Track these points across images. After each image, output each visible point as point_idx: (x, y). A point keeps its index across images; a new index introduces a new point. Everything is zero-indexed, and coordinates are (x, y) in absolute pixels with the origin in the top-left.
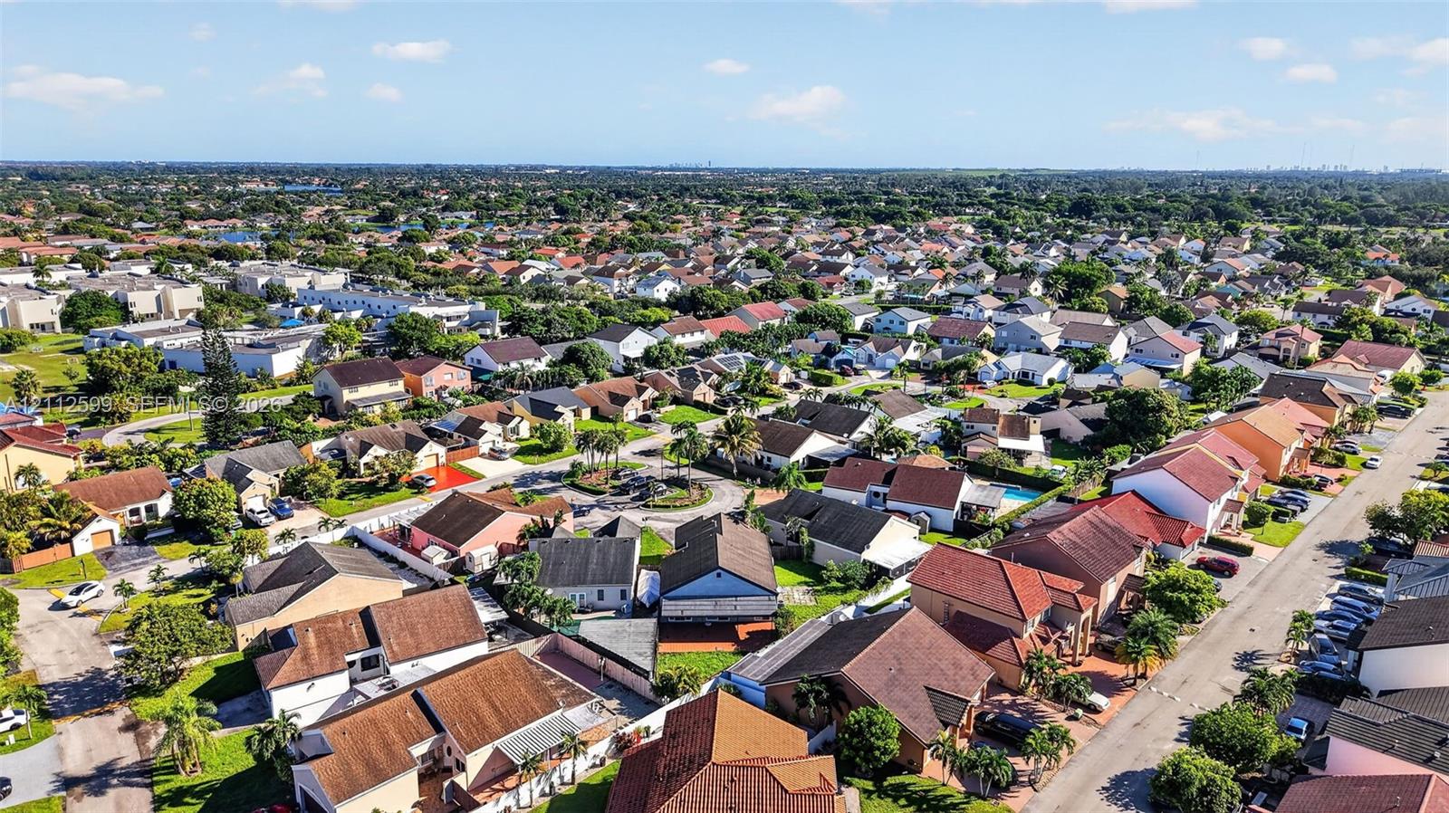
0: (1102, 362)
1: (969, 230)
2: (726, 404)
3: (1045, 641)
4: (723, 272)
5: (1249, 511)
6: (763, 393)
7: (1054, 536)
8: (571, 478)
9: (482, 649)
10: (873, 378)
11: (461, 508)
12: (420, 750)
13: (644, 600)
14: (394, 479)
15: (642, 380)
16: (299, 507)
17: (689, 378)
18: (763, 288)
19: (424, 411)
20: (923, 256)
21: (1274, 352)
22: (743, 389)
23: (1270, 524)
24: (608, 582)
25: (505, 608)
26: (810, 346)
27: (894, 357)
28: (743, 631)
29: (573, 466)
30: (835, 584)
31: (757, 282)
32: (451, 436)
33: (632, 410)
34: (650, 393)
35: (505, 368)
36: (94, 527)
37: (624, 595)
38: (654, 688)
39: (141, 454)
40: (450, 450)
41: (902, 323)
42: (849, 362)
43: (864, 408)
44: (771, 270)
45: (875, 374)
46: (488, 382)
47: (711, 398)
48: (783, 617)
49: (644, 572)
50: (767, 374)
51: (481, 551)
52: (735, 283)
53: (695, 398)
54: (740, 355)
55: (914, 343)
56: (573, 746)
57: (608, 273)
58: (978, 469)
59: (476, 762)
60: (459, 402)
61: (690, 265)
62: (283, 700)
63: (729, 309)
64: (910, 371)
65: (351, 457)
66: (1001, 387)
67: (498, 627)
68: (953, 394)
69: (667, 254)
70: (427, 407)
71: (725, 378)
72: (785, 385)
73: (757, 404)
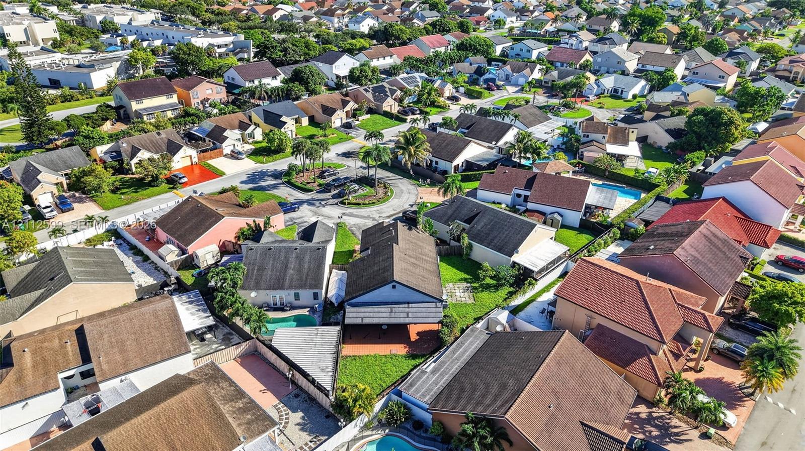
0: (671, 82)
2: (405, 113)
4: (407, 13)
6: (433, 104)
10: (509, 93)
11: (192, 211)
15: (347, 95)
16: (80, 201)
17: (380, 94)
18: (434, 25)
21: (786, 74)
22: (418, 101)
24: (303, 286)
26: (466, 68)
27: (524, 76)
28: (413, 331)
29: (290, 167)
30: (489, 281)
31: (429, 20)
32: (203, 140)
33: (338, 119)
34: (352, 106)
35: (251, 84)
37: (316, 296)
40: (201, 151)
41: (528, 51)
42: (493, 80)
43: (507, 120)
44: (439, 12)
45: (511, 89)
46: (238, 94)
47: (396, 110)
50: (436, 90)
51: (206, 250)
52: (415, 21)
53: (384, 109)
54: (417, 75)
55: (538, 66)
60: (215, 111)
61: (385, 8)
63: (410, 40)
64: (535, 87)
65: (125, 158)
66: (601, 100)
68: (566, 106)
69: (372, 1)
71: (406, 93)
72: (449, 98)
73: (427, 113)
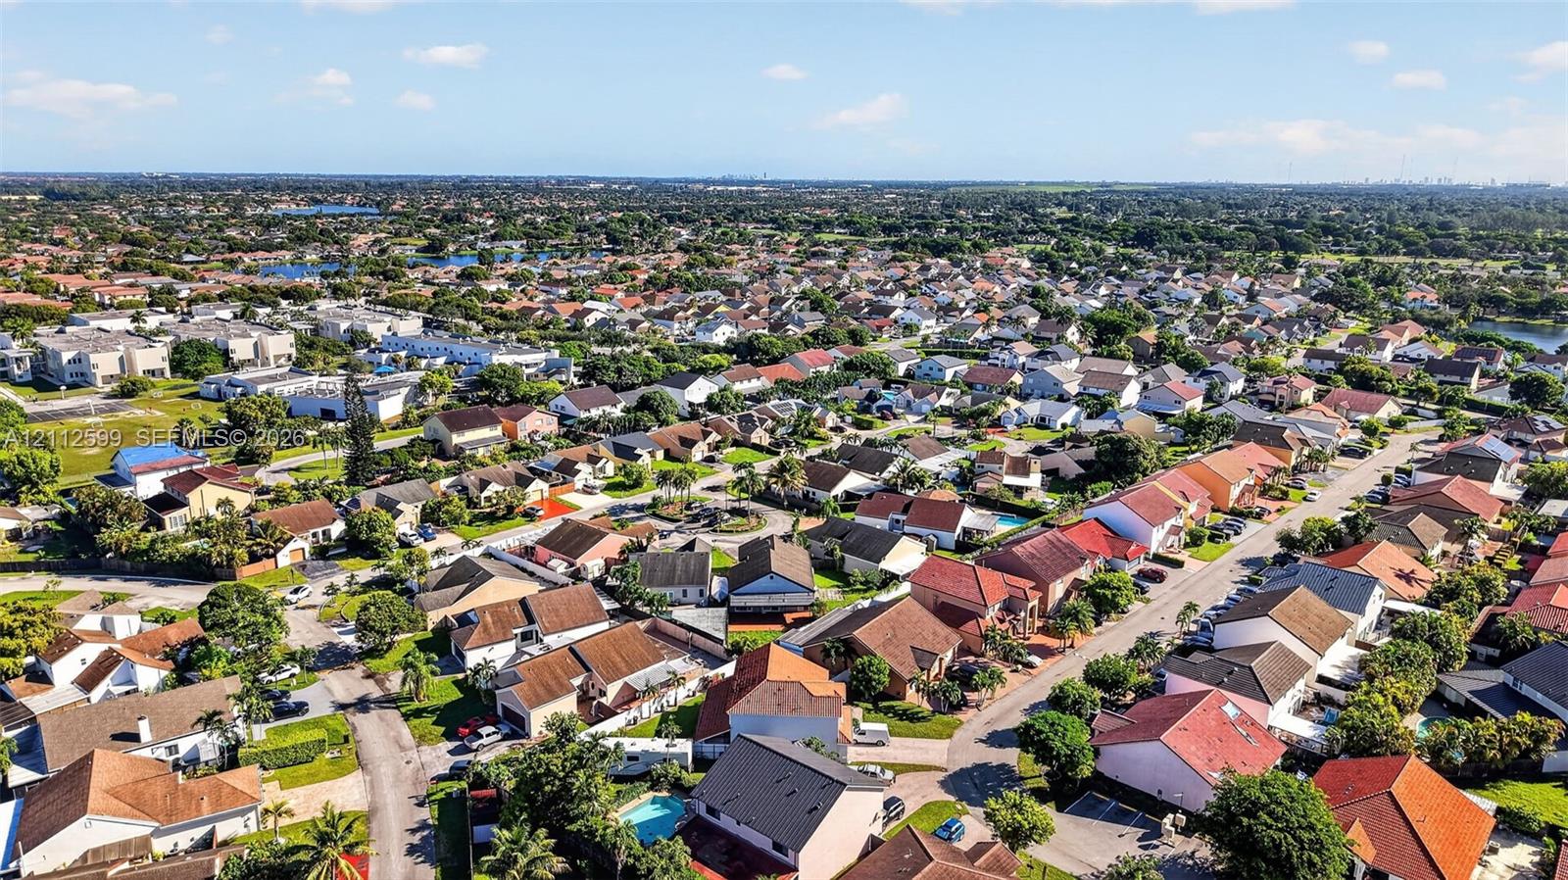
0: (1110, 408)
1: (1026, 264)
2: (779, 446)
3: (1002, 621)
4: (778, 313)
5: (1191, 533)
6: (811, 436)
7: (1017, 550)
8: (653, 508)
9: (605, 626)
10: (909, 422)
11: (573, 530)
12: (577, 682)
13: (717, 597)
14: (510, 509)
15: (706, 425)
16: (438, 532)
17: (748, 424)
18: (814, 335)
19: (522, 453)
20: (974, 296)
22: (794, 433)
23: (1206, 543)
24: (691, 583)
25: (617, 600)
26: (854, 393)
27: (929, 403)
28: (789, 618)
29: (654, 499)
30: (859, 586)
31: (811, 327)
32: (550, 474)
33: (699, 452)
34: (714, 437)
35: (587, 414)
36: (292, 546)
37: (701, 593)
38: (727, 650)
39: (306, 489)
40: (551, 486)
41: (940, 370)
42: (889, 408)
43: (895, 451)
44: (823, 312)
45: (911, 418)
46: (572, 426)
47: (766, 441)
48: (818, 608)
49: (715, 577)
50: (816, 420)
51: (593, 562)
52: (789, 327)
53: (753, 441)
54: (792, 401)
55: (948, 390)
56: (676, 680)
57: (668, 315)
58: (983, 502)
59: (613, 690)
60: (550, 445)
61: (746, 305)
62: (473, 658)
63: (783, 356)
64: (942, 415)
65: (473, 491)
66: (1021, 431)
67: (613, 615)
68: (977, 438)
69: (724, 293)
70: (524, 449)
71: (778, 422)
72: (832, 429)
73: (806, 446)
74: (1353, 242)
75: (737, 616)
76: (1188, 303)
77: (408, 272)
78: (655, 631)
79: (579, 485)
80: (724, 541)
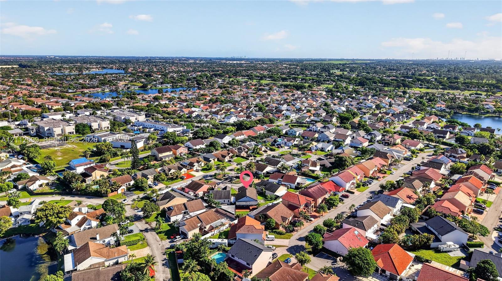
0: (341, 145)
1: (324, 93)
2: (249, 157)
3: (304, 209)
4: (249, 112)
5: (357, 184)
6: (258, 153)
7: (310, 190)
8: (215, 176)
9: (204, 210)
11: (195, 184)
12: (199, 225)
13: (232, 202)
14: (177, 177)
15: (229, 150)
16: (159, 183)
17: (240, 150)
18: (259, 120)
19: (178, 160)
20: (307, 105)
21: (388, 142)
22: (253, 153)
23: (361, 187)
24: (226, 198)
25: (207, 203)
26: (270, 140)
27: (291, 143)
28: (251, 208)
29: (215, 174)
30: (269, 199)
31: (258, 118)
32: (187, 166)
33: (227, 159)
34: (231, 154)
35: (196, 147)
36: (122, 188)
37: (229, 201)
38: (235, 217)
39: (123, 171)
40: (187, 170)
41: (295, 132)
42: (280, 145)
43: (280, 160)
44: (262, 112)
45: (286, 148)
46: (191, 151)
47: (245, 155)
48: (258, 205)
49: (232, 197)
50: (259, 148)
51: (200, 193)
52: (252, 117)
53: (242, 155)
54: (252, 143)
55: (297, 139)
56: (223, 224)
57: (216, 113)
58: (304, 174)
59: (208, 227)
60: (186, 157)
61: (239, 109)
62: (173, 219)
63: (250, 127)
64: (294, 147)
65: (167, 172)
66: (316, 152)
67: (206, 207)
68: (303, 154)
69: (233, 104)
70: (179, 158)
71: (249, 150)
72: (264, 151)
73: (256, 157)
74: (426, 84)
75: (238, 207)
76: (371, 107)
77: (137, 96)
78: (217, 211)
79: (195, 169)
80: (234, 186)
